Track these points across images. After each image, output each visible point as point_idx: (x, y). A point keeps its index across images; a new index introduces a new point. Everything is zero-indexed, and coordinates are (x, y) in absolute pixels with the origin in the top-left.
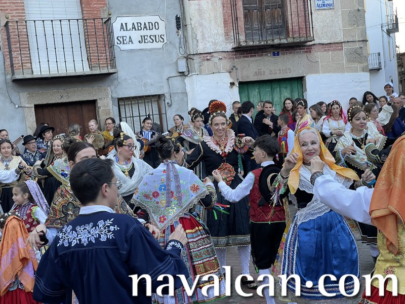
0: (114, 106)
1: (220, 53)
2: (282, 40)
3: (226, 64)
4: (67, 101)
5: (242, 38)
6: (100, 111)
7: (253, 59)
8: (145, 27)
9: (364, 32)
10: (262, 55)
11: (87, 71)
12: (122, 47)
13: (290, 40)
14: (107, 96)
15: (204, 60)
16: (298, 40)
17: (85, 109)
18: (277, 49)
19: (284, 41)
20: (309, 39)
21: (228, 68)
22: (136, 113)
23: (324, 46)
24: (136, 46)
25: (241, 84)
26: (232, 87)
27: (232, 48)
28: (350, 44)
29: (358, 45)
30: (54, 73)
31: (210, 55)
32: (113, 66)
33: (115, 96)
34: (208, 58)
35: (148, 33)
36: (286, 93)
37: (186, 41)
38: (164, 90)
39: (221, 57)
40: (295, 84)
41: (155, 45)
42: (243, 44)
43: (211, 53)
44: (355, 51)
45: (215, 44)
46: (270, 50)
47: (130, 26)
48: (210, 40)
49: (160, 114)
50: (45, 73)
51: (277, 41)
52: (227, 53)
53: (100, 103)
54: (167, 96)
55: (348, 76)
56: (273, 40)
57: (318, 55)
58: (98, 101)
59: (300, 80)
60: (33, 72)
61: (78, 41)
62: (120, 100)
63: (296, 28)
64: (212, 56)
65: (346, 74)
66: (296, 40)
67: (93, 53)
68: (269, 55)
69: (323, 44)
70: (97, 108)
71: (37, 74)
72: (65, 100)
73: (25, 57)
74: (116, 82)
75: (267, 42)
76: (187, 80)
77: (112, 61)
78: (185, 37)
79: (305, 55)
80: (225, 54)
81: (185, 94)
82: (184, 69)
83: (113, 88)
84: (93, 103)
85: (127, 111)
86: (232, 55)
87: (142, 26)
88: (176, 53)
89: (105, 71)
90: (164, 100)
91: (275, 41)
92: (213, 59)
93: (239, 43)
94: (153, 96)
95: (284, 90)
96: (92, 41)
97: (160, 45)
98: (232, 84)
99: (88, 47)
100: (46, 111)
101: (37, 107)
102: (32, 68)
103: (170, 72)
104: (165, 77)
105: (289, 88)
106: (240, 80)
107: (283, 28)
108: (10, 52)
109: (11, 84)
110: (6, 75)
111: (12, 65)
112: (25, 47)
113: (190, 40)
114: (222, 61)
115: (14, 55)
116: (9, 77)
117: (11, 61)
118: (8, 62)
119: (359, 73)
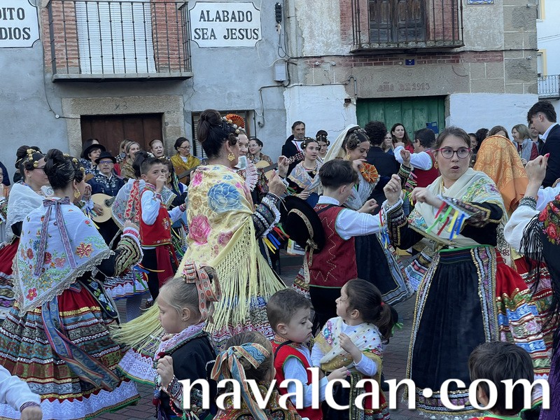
0: (186, 123)
1: (333, 58)
2: (419, 43)
3: (341, 73)
4: (125, 112)
5: (365, 38)
6: (168, 128)
7: (378, 67)
8: (234, 18)
9: (533, 38)
10: (391, 64)
11: (153, 73)
12: (201, 43)
13: (430, 44)
14: (178, 108)
15: (311, 66)
16: (442, 45)
17: (147, 125)
18: (412, 56)
19: (422, 45)
20: (456, 44)
21: (343, 79)
23: (478, 54)
24: (220, 42)
26: (347, 106)
27: (351, 52)
28: (513, 53)
29: (524, 56)
30: (109, 73)
31: (319, 60)
32: (188, 68)
33: (188, 109)
34: (317, 63)
35: (238, 25)
36: (422, 118)
37: (287, 39)
38: (255, 105)
39: (334, 63)
40: (434, 106)
41: (246, 43)
42: (365, 46)
43: (321, 57)
44: (519, 64)
45: (327, 45)
46: (402, 56)
47: (213, 15)
48: (321, 39)
50: (97, 73)
51: (411, 45)
52: (342, 58)
53: (167, 118)
54: (259, 113)
55: (507, 99)
56: (407, 43)
57: (468, 66)
58: (166, 115)
59: (442, 100)
60: (80, 71)
61: (143, 31)
62: (194, 114)
63: (440, 28)
64: (323, 62)
65: (506, 95)
66: (438, 45)
67: (162, 49)
68: (401, 63)
69: (476, 52)
70: (163, 125)
71: (86, 73)
72: (122, 111)
73: (72, 50)
74: (190, 91)
75: (398, 45)
76: (286, 93)
77: (187, 61)
78: (287, 34)
79: (450, 66)
80: (340, 60)
81: (283, 111)
82: (283, 78)
83: (186, 97)
84: (159, 117)
86: (350, 61)
87: (230, 16)
88: (273, 55)
89: (176, 74)
90: (254, 119)
91: (410, 44)
92: (323, 65)
93: (360, 44)
94: (240, 112)
95: (418, 113)
96: (162, 33)
97: (252, 43)
98: (348, 101)
99: (155, 41)
100: (96, 125)
101: (83, 119)
102: (79, 66)
103: (262, 80)
104: (257, 87)
105: (425, 111)
106: (359, 97)
107: (422, 27)
108: (52, 42)
109: (51, 85)
110: (44, 73)
111: (54, 60)
112: (72, 37)
113: (293, 39)
114: (335, 69)
115: (57, 46)
116: (49, 76)
117: (53, 55)
118: (49, 57)
119: (523, 95)
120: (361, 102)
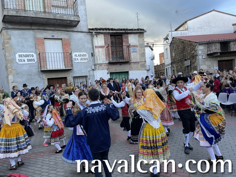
0: (72, 79)
1: (104, 64)
3: (106, 67)
4: (58, 77)
5: (111, 60)
6: (68, 80)
7: (114, 66)
8: (82, 56)
9: (145, 59)
10: (117, 65)
11: (64, 68)
12: (75, 61)
13: (125, 61)
14: (70, 76)
17: (63, 80)
18: (121, 63)
19: (123, 61)
20: (130, 61)
22: (79, 81)
23: (134, 63)
24: (79, 61)
25: (110, 73)
27: (108, 63)
28: (141, 62)
29: (143, 63)
30: (54, 69)
32: (72, 67)
33: (73, 76)
34: (101, 65)
35: (83, 57)
36: (123, 76)
38: (88, 75)
40: (126, 74)
41: (85, 61)
42: (111, 61)
45: (103, 61)
46: (119, 63)
47: (77, 55)
49: (86, 82)
50: (51, 69)
51: (121, 61)
52: (106, 64)
53: (68, 78)
55: (141, 72)
57: (132, 65)
58: (67, 77)
59: (127, 72)
61: (62, 59)
62: (74, 77)
63: (126, 57)
65: (140, 71)
66: (126, 61)
67: (66, 63)
68: (119, 65)
71: (48, 69)
72: (57, 77)
73: (45, 64)
74: (73, 72)
75: (118, 61)
76: (95, 72)
77: (72, 65)
78: (94, 59)
79: (129, 65)
81: (94, 76)
82: (94, 68)
83: (72, 74)
84: (66, 78)
85: (76, 81)
86: (108, 65)
87: (81, 55)
88: (91, 64)
89: (70, 68)
90: (88, 77)
94: (84, 76)
95: (123, 75)
96: (66, 59)
97: (87, 61)
98: (108, 73)
99: (64, 61)
100: (51, 80)
101: (48, 79)
102: (47, 67)
103: (89, 69)
104: (88, 71)
105: (124, 74)
107: (123, 57)
108: (40, 62)
109: (40, 72)
110: (38, 69)
111: (41, 66)
112: (45, 60)
113: (96, 60)
114: (105, 66)
115: (41, 63)
116: (40, 70)
117: (40, 65)
118: (39, 65)
119: (144, 71)
120: (111, 73)
